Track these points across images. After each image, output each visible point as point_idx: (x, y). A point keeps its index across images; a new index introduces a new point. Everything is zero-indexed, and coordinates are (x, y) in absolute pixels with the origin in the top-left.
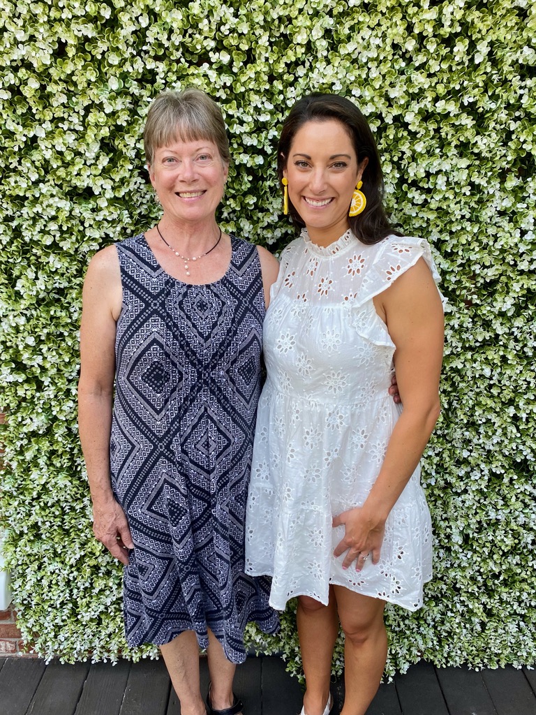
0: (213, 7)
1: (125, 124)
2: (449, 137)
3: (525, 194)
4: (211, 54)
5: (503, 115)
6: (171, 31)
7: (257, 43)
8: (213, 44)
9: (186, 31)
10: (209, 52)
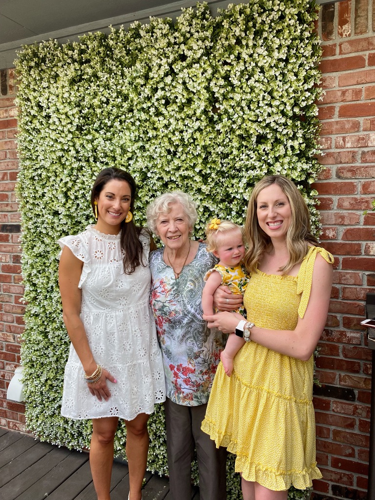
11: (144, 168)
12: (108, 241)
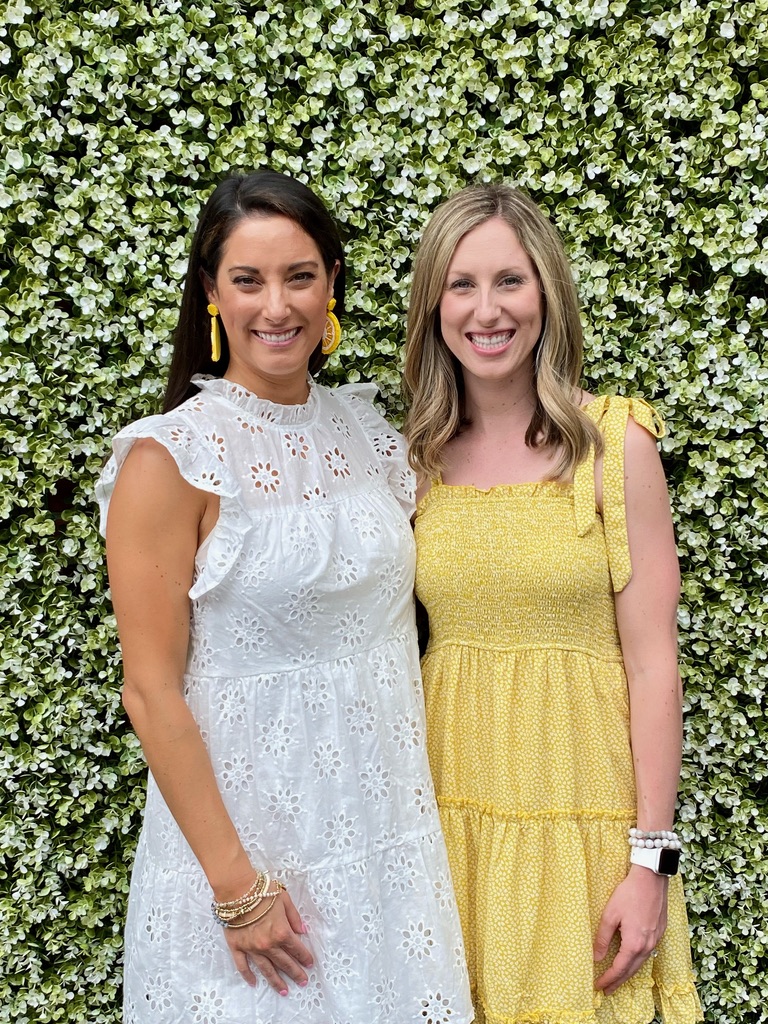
0: (176, 42)
1: (31, 222)
2: (572, 229)
3: (704, 317)
4: (172, 113)
5: (652, 193)
6: (107, 80)
7: (248, 94)
8: (175, 97)
9: (132, 79)
10: (169, 108)
11: (377, 162)
12: (283, 431)
